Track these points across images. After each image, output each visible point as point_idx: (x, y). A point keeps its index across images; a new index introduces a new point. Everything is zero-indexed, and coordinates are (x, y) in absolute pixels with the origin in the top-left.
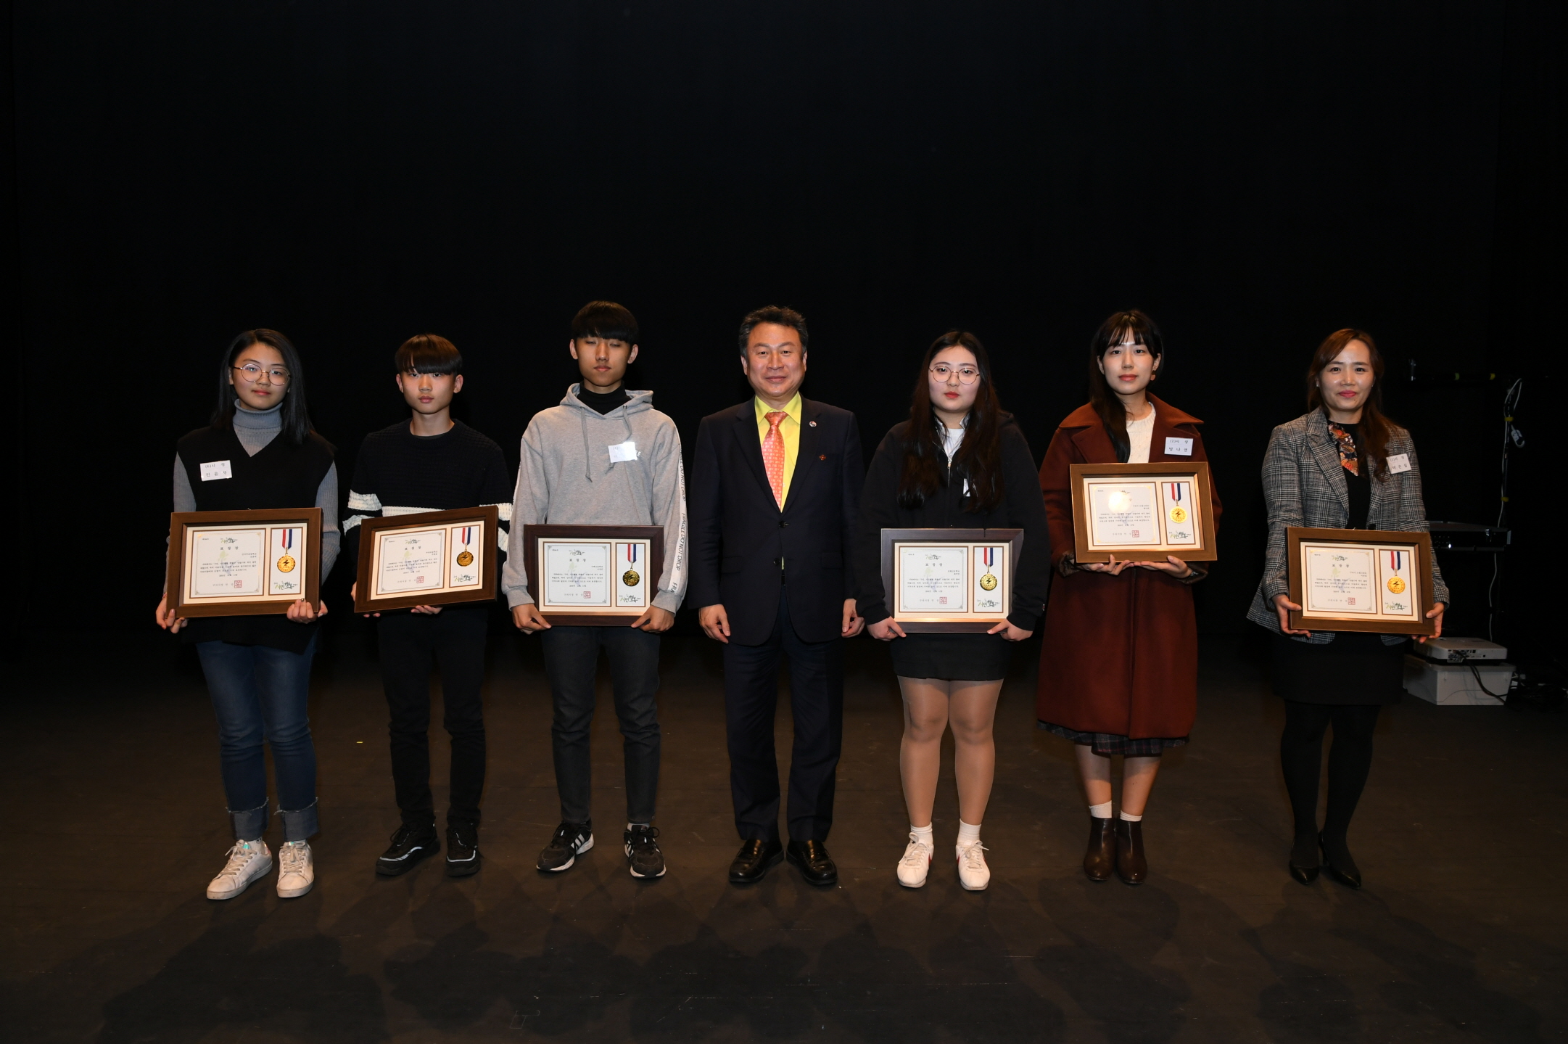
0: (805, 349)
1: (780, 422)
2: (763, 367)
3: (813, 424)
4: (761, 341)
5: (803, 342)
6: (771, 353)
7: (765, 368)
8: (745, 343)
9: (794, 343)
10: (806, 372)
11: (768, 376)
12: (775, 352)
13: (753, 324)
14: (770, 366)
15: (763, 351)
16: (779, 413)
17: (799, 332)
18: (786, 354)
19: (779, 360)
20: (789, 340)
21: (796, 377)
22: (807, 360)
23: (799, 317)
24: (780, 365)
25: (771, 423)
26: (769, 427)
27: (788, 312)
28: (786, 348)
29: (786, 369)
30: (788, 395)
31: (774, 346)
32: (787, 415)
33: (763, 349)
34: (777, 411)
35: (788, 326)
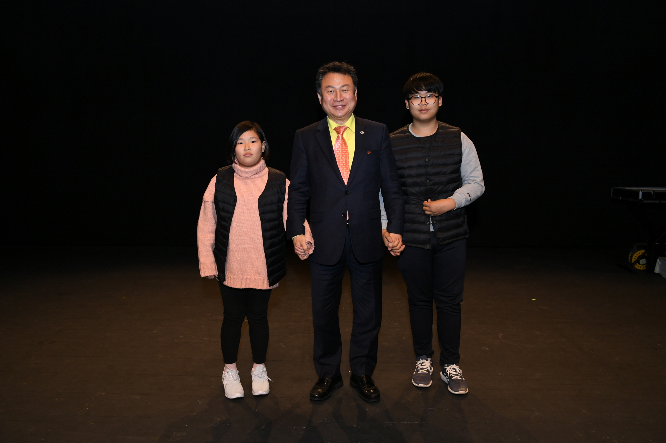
0: (356, 87)
1: (344, 132)
2: (331, 100)
3: (362, 133)
4: (329, 84)
5: (354, 83)
6: (336, 92)
7: (332, 101)
8: (320, 86)
9: (350, 85)
10: (357, 101)
11: (334, 105)
12: (338, 91)
13: (324, 73)
14: (335, 99)
15: (331, 90)
16: (343, 126)
17: (352, 77)
18: (345, 92)
19: (341, 96)
20: (346, 83)
21: (351, 105)
22: (357, 94)
23: (351, 68)
24: (342, 99)
25: (338, 133)
26: (337, 136)
27: (345, 65)
28: (345, 88)
29: (345, 100)
30: (346, 117)
31: (337, 87)
32: (347, 127)
33: (331, 89)
34: (341, 126)
35: (345, 74)
